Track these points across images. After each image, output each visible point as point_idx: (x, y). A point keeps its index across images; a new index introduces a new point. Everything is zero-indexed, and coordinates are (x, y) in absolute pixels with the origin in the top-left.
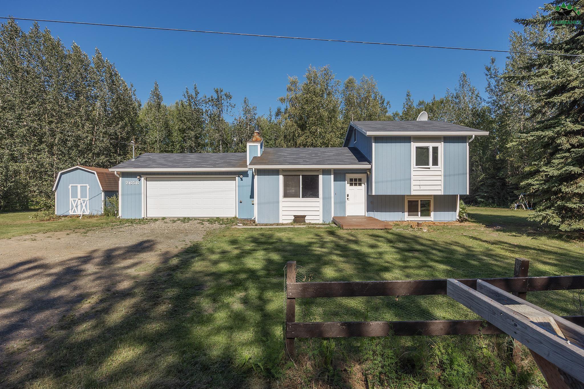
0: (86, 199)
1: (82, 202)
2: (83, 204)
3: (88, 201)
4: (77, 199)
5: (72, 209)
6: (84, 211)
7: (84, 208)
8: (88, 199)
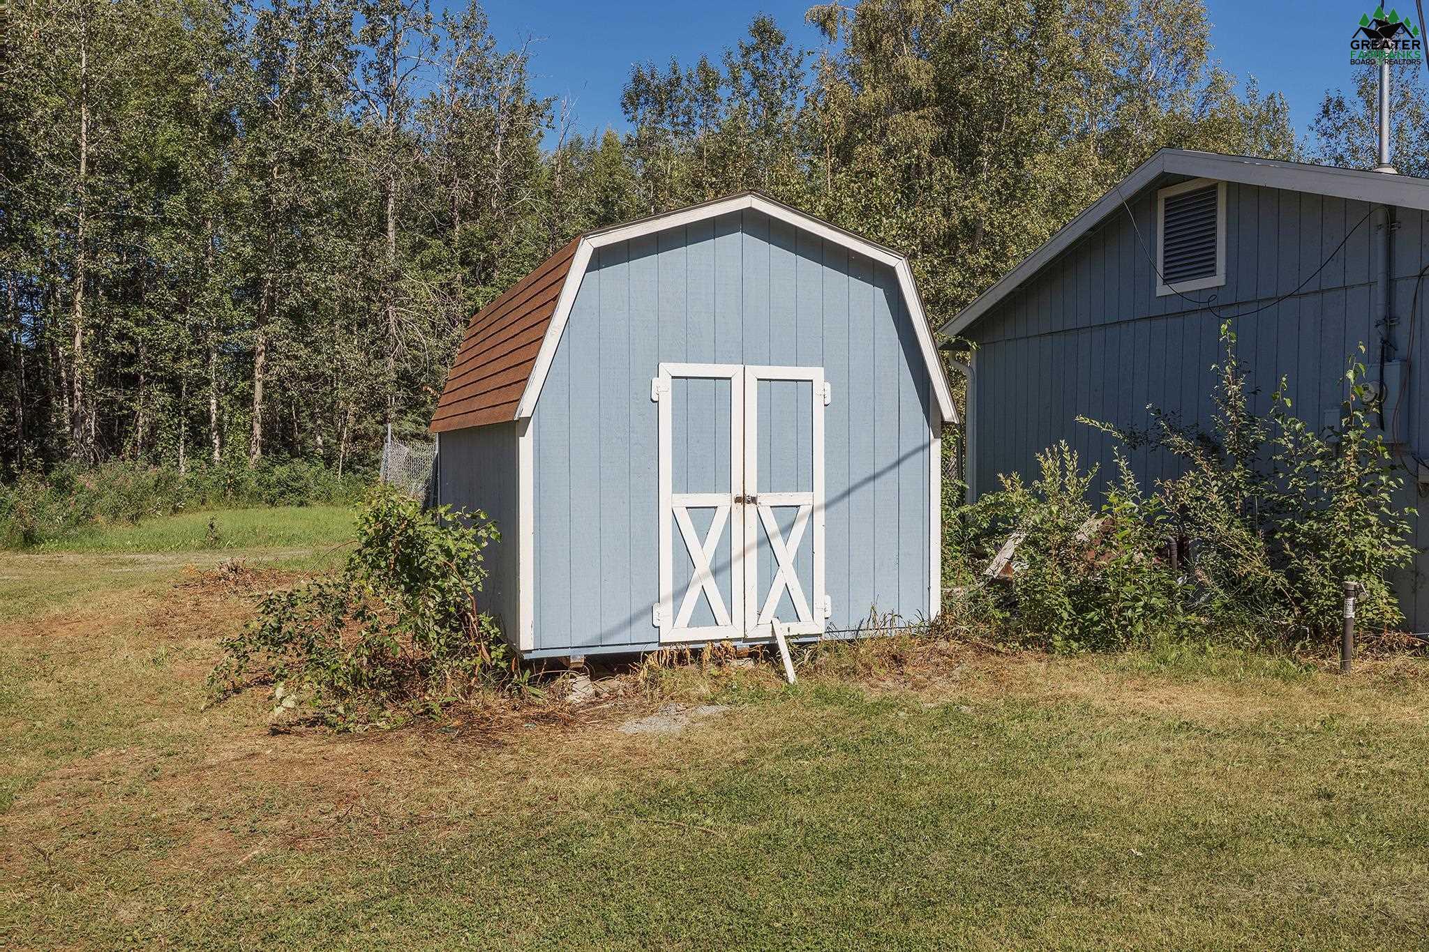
0: (803, 499)
1: (772, 526)
2: (777, 542)
3: (820, 517)
4: (722, 501)
5: (679, 594)
6: (788, 610)
7: (787, 574)
8: (820, 496)
